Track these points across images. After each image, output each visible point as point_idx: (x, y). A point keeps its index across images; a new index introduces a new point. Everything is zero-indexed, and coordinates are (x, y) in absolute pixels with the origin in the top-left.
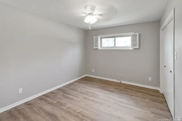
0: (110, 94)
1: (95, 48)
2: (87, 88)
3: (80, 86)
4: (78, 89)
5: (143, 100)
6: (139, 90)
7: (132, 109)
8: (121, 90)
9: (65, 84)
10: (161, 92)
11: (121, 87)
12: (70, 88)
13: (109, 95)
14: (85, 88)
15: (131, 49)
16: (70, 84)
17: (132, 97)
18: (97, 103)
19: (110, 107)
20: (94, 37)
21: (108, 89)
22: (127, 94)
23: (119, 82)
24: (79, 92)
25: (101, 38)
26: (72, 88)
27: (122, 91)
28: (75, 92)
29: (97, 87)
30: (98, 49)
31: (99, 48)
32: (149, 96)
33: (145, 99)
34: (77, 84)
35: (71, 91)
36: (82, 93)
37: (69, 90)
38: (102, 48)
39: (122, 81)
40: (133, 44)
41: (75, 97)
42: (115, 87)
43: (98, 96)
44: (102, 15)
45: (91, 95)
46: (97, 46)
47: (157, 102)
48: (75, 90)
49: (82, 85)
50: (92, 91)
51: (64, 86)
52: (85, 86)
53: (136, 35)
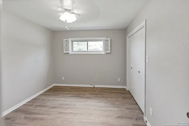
0: (87, 101)
1: (65, 52)
2: (59, 101)
3: (49, 100)
4: (48, 104)
5: (117, 99)
6: (112, 91)
7: (111, 110)
8: (97, 94)
9: (26, 101)
10: (127, 89)
11: (96, 91)
12: (36, 106)
13: (87, 103)
14: (56, 101)
15: (104, 53)
16: (34, 99)
17: (108, 99)
18: (77, 114)
19: (92, 115)
20: (64, 40)
21: (84, 96)
22: (103, 97)
23: (92, 86)
24: (49, 107)
25: (73, 41)
26: (39, 104)
27: (98, 96)
28: (44, 109)
29: (71, 96)
30: (68, 53)
31: (70, 52)
32: (120, 95)
33: (118, 98)
34: (43, 98)
35: (38, 108)
36: (53, 107)
37: (35, 108)
38: (73, 53)
39: (95, 85)
40: (106, 49)
41: (46, 114)
42: (91, 93)
43: (75, 106)
44: (78, 15)
45: (67, 107)
46: (69, 50)
47: (127, 99)
48: (44, 106)
49: (51, 98)
50: (66, 103)
51: (24, 105)
52: (57, 99)
53: (108, 40)
